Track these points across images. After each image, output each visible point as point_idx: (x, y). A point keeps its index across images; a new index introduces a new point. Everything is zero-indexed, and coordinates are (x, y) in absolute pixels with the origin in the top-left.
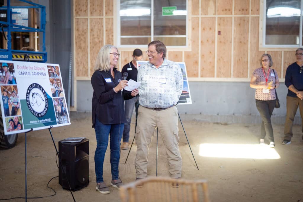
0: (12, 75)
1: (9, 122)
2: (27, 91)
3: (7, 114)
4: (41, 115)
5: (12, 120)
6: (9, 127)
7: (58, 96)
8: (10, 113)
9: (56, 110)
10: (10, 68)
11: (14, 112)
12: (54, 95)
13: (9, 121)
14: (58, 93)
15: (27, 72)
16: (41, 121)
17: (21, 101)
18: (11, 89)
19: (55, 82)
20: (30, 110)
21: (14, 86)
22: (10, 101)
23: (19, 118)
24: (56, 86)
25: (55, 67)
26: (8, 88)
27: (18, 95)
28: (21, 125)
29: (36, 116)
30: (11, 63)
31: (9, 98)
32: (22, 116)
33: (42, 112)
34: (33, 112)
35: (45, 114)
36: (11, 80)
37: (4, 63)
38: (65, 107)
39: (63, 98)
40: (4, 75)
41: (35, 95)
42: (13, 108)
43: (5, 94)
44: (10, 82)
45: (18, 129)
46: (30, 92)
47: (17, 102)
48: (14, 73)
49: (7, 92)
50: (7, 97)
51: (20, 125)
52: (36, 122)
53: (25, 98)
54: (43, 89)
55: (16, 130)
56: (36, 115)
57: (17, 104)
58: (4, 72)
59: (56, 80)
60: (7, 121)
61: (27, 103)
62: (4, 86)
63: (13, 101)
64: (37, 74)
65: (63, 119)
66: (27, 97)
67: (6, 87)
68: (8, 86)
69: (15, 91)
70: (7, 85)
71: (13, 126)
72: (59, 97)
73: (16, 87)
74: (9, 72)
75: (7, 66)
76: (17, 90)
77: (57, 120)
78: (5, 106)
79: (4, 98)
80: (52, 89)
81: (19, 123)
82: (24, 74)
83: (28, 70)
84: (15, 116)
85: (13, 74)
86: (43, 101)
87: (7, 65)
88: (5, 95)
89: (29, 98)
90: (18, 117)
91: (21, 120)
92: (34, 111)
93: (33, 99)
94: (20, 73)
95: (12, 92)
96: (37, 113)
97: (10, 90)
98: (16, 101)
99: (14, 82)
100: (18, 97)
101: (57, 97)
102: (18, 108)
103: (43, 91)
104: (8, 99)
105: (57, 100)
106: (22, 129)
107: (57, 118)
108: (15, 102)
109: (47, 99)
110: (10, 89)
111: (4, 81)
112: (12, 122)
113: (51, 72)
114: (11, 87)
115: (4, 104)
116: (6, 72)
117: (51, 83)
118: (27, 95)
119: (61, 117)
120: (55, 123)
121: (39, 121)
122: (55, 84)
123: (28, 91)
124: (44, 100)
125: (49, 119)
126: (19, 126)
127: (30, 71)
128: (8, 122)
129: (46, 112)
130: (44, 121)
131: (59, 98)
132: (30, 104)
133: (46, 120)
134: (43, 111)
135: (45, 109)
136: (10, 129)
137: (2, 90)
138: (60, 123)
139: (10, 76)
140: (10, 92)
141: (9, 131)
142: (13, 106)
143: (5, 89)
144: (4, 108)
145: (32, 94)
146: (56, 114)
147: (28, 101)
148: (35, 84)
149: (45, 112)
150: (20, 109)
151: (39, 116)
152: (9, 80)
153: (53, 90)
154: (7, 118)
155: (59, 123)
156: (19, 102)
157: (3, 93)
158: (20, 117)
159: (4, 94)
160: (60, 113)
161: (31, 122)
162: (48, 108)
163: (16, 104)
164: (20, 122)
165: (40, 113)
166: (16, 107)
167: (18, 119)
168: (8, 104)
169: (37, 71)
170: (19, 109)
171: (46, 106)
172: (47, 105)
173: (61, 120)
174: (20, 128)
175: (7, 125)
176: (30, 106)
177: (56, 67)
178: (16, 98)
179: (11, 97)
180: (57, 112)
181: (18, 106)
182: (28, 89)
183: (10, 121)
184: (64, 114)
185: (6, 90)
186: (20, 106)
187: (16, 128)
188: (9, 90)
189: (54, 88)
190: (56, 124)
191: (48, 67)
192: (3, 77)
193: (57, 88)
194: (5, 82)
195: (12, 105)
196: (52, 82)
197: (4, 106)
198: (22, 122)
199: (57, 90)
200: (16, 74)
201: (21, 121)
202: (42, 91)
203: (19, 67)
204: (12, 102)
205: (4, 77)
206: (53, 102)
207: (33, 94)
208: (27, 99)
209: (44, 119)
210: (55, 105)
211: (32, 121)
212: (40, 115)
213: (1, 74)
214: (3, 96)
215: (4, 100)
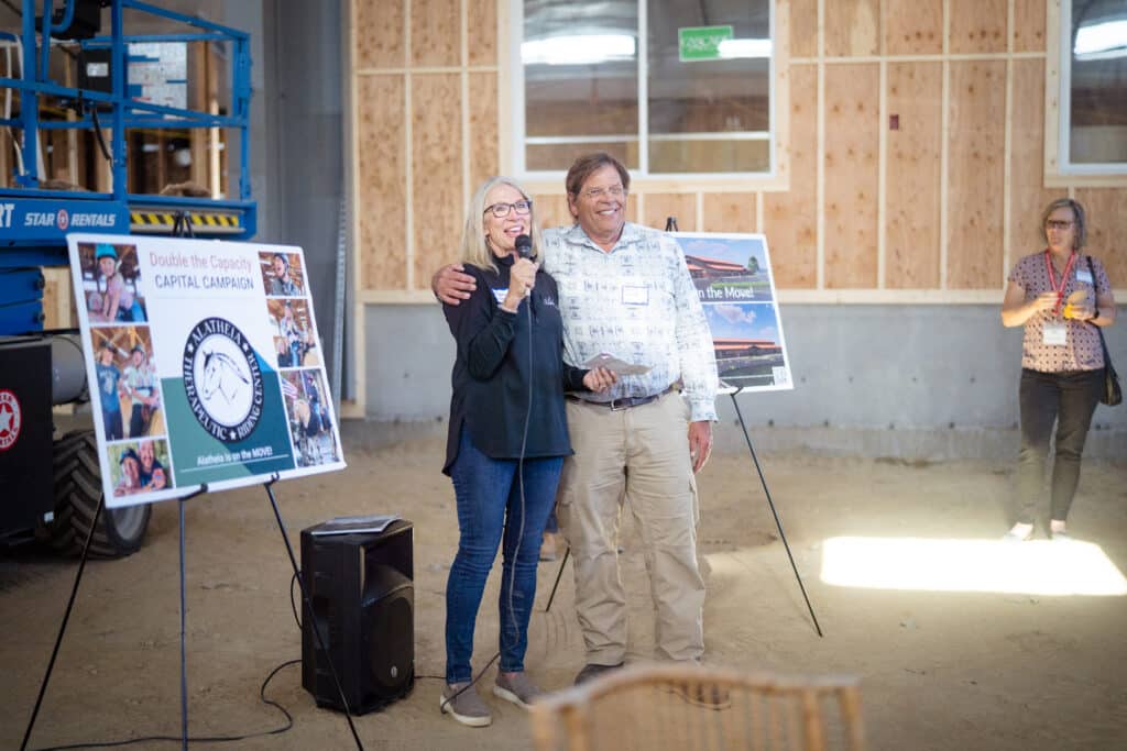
0: (130, 289)
1: (122, 462)
2: (186, 348)
3: (114, 431)
4: (237, 436)
5: (131, 453)
6: (122, 480)
7: (300, 364)
8: (126, 428)
9: (291, 416)
10: (123, 264)
11: (141, 426)
12: (285, 360)
13: (120, 458)
14: (300, 352)
15: (184, 277)
16: (236, 456)
17: (165, 382)
18: (129, 341)
19: (287, 311)
20: (197, 415)
21: (138, 330)
22: (126, 383)
23: (157, 446)
24: (289, 328)
25: (286, 258)
26: (117, 336)
27: (152, 361)
28: (166, 473)
29: (220, 439)
30: (126, 246)
31: (120, 371)
32: (167, 437)
33: (241, 425)
34: (209, 424)
35: (253, 430)
36: (129, 305)
37: (103, 246)
38: (324, 405)
39: (319, 371)
40: (103, 287)
41: (214, 362)
42: (136, 408)
43: (108, 357)
44: (126, 315)
45: (154, 486)
46: (196, 348)
47: (151, 389)
48: (137, 282)
49: (114, 351)
50: (112, 368)
51: (160, 471)
52: (218, 459)
53: (179, 373)
54: (243, 340)
55: (145, 488)
56: (220, 433)
57: (151, 395)
58: (104, 278)
59: (289, 304)
60: (113, 458)
61: (185, 391)
62: (102, 330)
63: (134, 384)
64: (223, 282)
65: (318, 448)
66: (185, 370)
67: (109, 332)
68: (116, 329)
69: (143, 348)
70: (112, 324)
71: (137, 475)
72: (301, 368)
73: (144, 333)
74: (119, 279)
75: (113, 257)
76: (149, 345)
77: (296, 454)
78: (108, 403)
79: (102, 374)
80: (276, 339)
81: (156, 464)
82: (176, 285)
83: (190, 271)
84: (141, 440)
85: (133, 284)
86: (246, 381)
87: (112, 252)
88: (105, 363)
89: (192, 371)
90: (153, 443)
91: (166, 453)
92: (210, 420)
93: (208, 376)
94: (161, 281)
95: (133, 351)
96: (222, 426)
97: (125, 344)
98: (146, 385)
99: (138, 313)
100: (154, 370)
101: (295, 368)
102: (155, 409)
103: (246, 347)
104: (118, 377)
105: (293, 378)
106: (167, 486)
107: (297, 444)
108: (143, 388)
109: (257, 374)
110: (124, 339)
111: (102, 311)
112: (132, 461)
113: (273, 274)
114: (129, 332)
115: (103, 393)
116: (110, 278)
117: (273, 317)
118: (185, 363)
119: (310, 441)
120: (288, 464)
121: (228, 457)
122: (289, 319)
123: (191, 348)
124: (249, 377)
125: (268, 450)
126: (158, 474)
127: (198, 273)
128: (117, 460)
129: (256, 423)
130: (249, 455)
131: (304, 372)
132: (196, 395)
133: (256, 452)
134: (246, 420)
135: (250, 414)
136: (125, 486)
137: (97, 343)
138: (306, 465)
139: (124, 291)
140: (123, 352)
141: (120, 492)
142: (135, 401)
143: (106, 338)
144: (105, 411)
145: (204, 359)
146: (293, 429)
147: (189, 384)
148: (216, 319)
149: (251, 424)
150: (162, 411)
151: (232, 440)
152: (121, 308)
153: (280, 341)
154: (115, 447)
155: (304, 463)
156: (158, 386)
157: (99, 354)
158: (162, 442)
159: (101, 359)
160: (306, 425)
161: (200, 461)
162: (260, 406)
163: (146, 393)
164: (162, 459)
165: (234, 429)
166: (147, 407)
167: (154, 449)
168: (119, 393)
169: (220, 273)
170: (158, 411)
171: (254, 403)
172: (258, 398)
173: (310, 453)
174: (161, 483)
175: (114, 472)
176: (198, 402)
177: (289, 255)
178: (146, 373)
179: (128, 370)
180: (297, 422)
181: (152, 402)
182: (191, 340)
183: (125, 456)
184: (322, 428)
185: (112, 343)
186: (160, 400)
187: (146, 484)
188: (120, 343)
189: (284, 334)
190: (292, 467)
191: (262, 255)
192: (100, 298)
193: (296, 334)
194: (105, 313)
195: (130, 397)
196: (276, 311)
197: (102, 401)
198: (168, 460)
199: (294, 343)
200: (145, 286)
201: (163, 457)
202: (241, 346)
203: (156, 260)
204: (131, 387)
205: (103, 294)
206: (281, 385)
207: (208, 358)
208: (185, 376)
209: (247, 450)
210: (287, 398)
211: (206, 456)
212: (233, 435)
213: (92, 286)
214: (100, 368)
215: (101, 382)
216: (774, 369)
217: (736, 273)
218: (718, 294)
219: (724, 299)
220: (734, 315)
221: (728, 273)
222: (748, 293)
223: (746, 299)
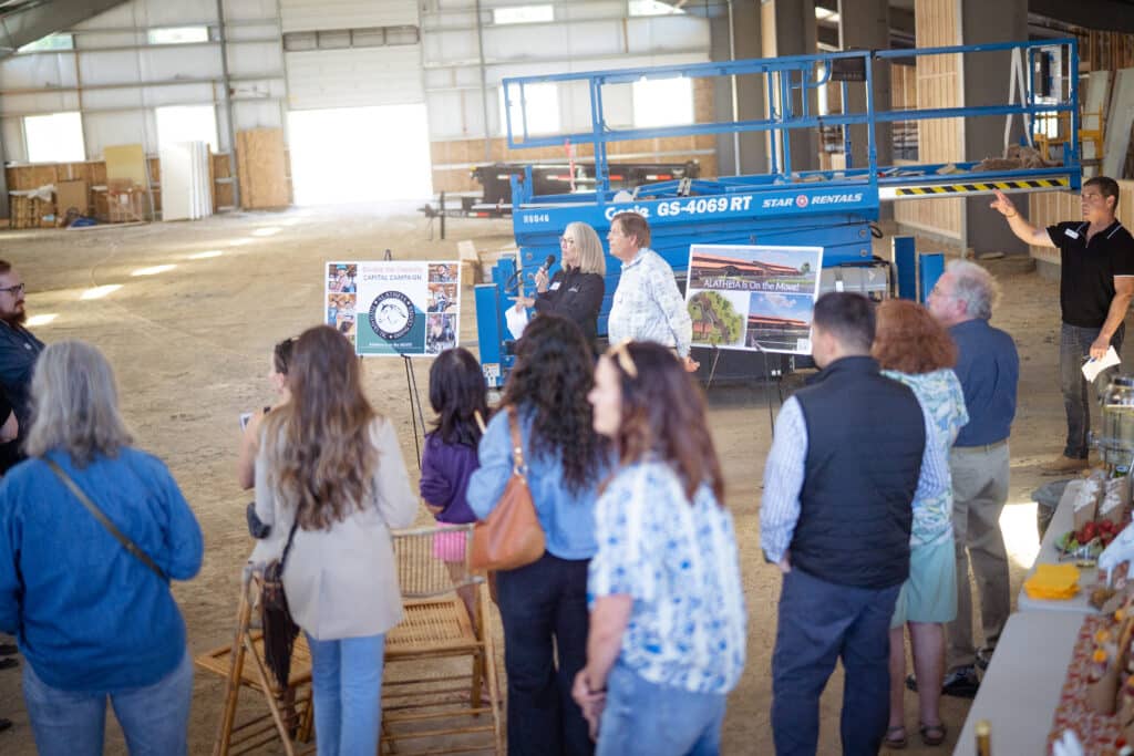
0: (350, 280)
2: (374, 302)
4: (393, 337)
7: (443, 311)
9: (429, 332)
11: (345, 329)
12: (432, 309)
14: (445, 306)
16: (390, 345)
17: (360, 315)
19: (441, 289)
20: (373, 328)
21: (351, 296)
22: (340, 314)
23: (351, 337)
24: (441, 295)
25: (448, 266)
29: (383, 338)
31: (339, 310)
33: (397, 333)
34: (379, 332)
35: (403, 336)
36: (348, 286)
37: (340, 265)
38: (454, 329)
39: (455, 315)
40: (337, 280)
41: (388, 309)
42: (344, 323)
43: (334, 305)
44: (346, 290)
46: (378, 303)
47: (352, 317)
48: (355, 278)
49: (337, 303)
50: (335, 308)
53: (367, 311)
54: (408, 300)
56: (383, 335)
57: (352, 319)
58: (338, 276)
59: (444, 286)
61: (369, 318)
63: (344, 314)
64: (401, 277)
65: (443, 347)
67: (337, 296)
69: (351, 302)
70: (339, 292)
74: (346, 277)
75: (344, 269)
76: (354, 301)
77: (427, 347)
78: (330, 321)
86: (405, 317)
87: (345, 267)
88: (332, 306)
89: (374, 311)
92: (380, 330)
93: (383, 314)
94: (366, 277)
95: (346, 303)
96: (385, 333)
98: (349, 315)
99: (352, 289)
100: (355, 310)
101: (439, 313)
102: (352, 324)
103: (409, 303)
104: (337, 312)
105: (435, 317)
107: (429, 344)
109: (413, 314)
113: (437, 273)
115: (329, 317)
116: (341, 276)
118: (371, 308)
119: (439, 344)
121: (386, 345)
122: (442, 292)
123: (376, 303)
124: (407, 315)
125: (410, 344)
129: (406, 333)
131: (445, 315)
132: (374, 320)
133: (402, 345)
134: (401, 332)
135: (404, 330)
138: (433, 353)
139: (347, 282)
140: (342, 303)
142: (343, 321)
143: (334, 298)
145: (382, 307)
146: (428, 337)
147: (372, 316)
148: (393, 292)
149: (402, 334)
151: (389, 338)
152: (344, 287)
153: (432, 301)
155: (430, 352)
156: (356, 316)
157: (330, 303)
160: (438, 336)
161: (370, 345)
162: (411, 327)
163: (349, 318)
165: (393, 334)
166: (348, 323)
168: (336, 317)
170: (354, 325)
171: (407, 325)
172: (410, 324)
173: (435, 348)
176: (375, 323)
177: (451, 265)
178: (350, 311)
179: (342, 309)
180: (432, 335)
181: (351, 322)
182: (377, 299)
184: (447, 339)
185: (337, 299)
186: (355, 321)
189: (436, 298)
191: (430, 266)
193: (444, 298)
194: (336, 289)
196: (433, 290)
199: (442, 302)
200: (356, 280)
202: (406, 303)
203: (366, 270)
205: (337, 282)
207: (384, 307)
208: (370, 313)
209: (397, 344)
211: (374, 344)
212: (391, 337)
213: (332, 280)
214: (330, 308)
215: (330, 313)
216: (799, 340)
217: (790, 273)
218: (770, 287)
219: (774, 290)
220: (779, 301)
221: (782, 273)
222: (794, 287)
223: (792, 291)
